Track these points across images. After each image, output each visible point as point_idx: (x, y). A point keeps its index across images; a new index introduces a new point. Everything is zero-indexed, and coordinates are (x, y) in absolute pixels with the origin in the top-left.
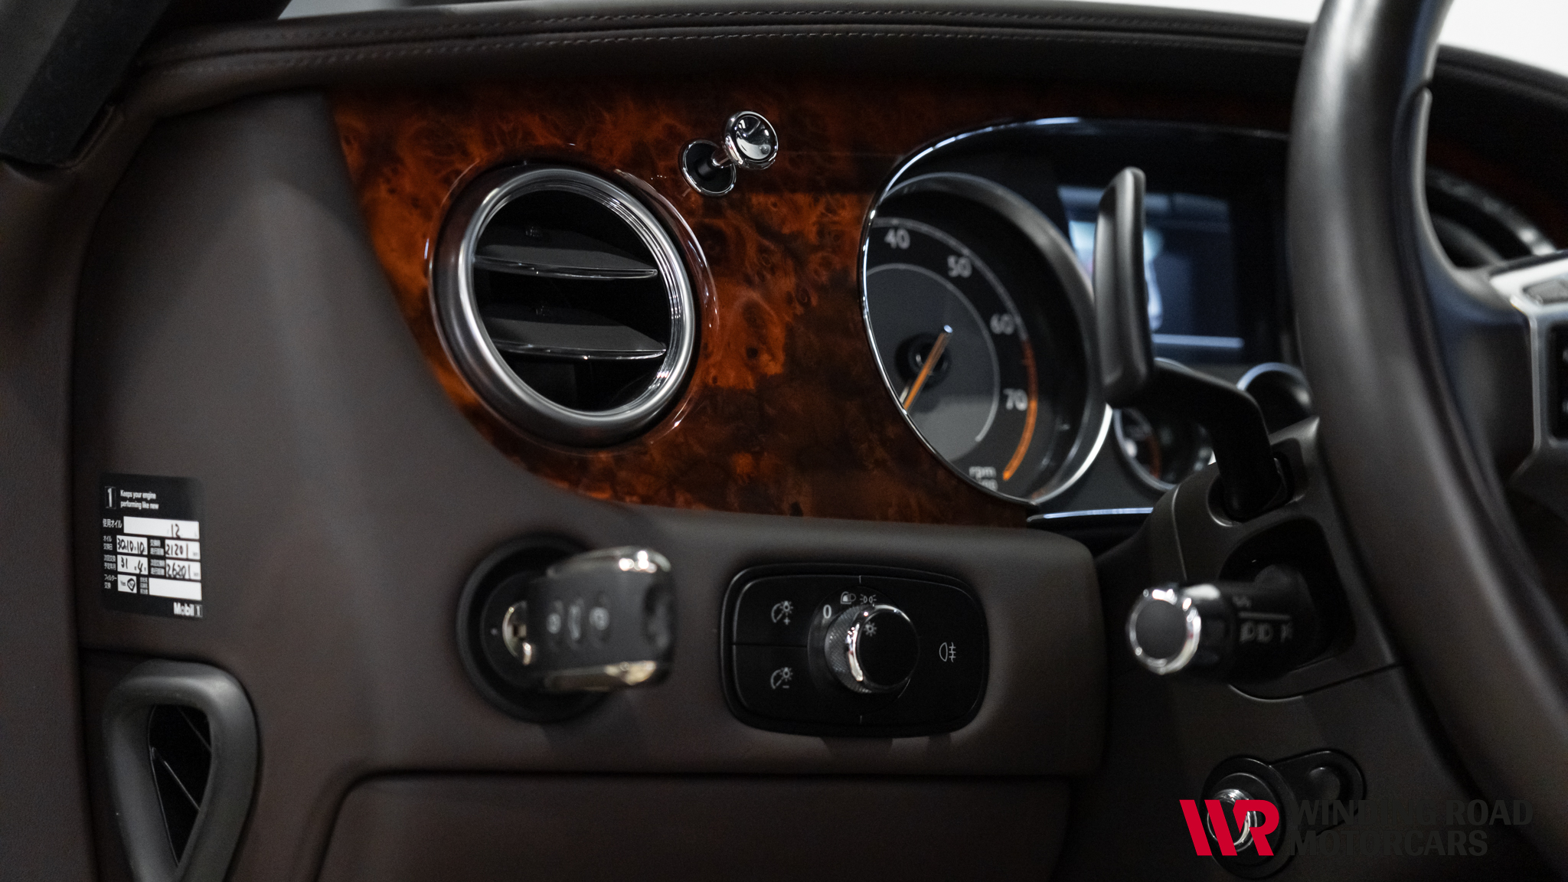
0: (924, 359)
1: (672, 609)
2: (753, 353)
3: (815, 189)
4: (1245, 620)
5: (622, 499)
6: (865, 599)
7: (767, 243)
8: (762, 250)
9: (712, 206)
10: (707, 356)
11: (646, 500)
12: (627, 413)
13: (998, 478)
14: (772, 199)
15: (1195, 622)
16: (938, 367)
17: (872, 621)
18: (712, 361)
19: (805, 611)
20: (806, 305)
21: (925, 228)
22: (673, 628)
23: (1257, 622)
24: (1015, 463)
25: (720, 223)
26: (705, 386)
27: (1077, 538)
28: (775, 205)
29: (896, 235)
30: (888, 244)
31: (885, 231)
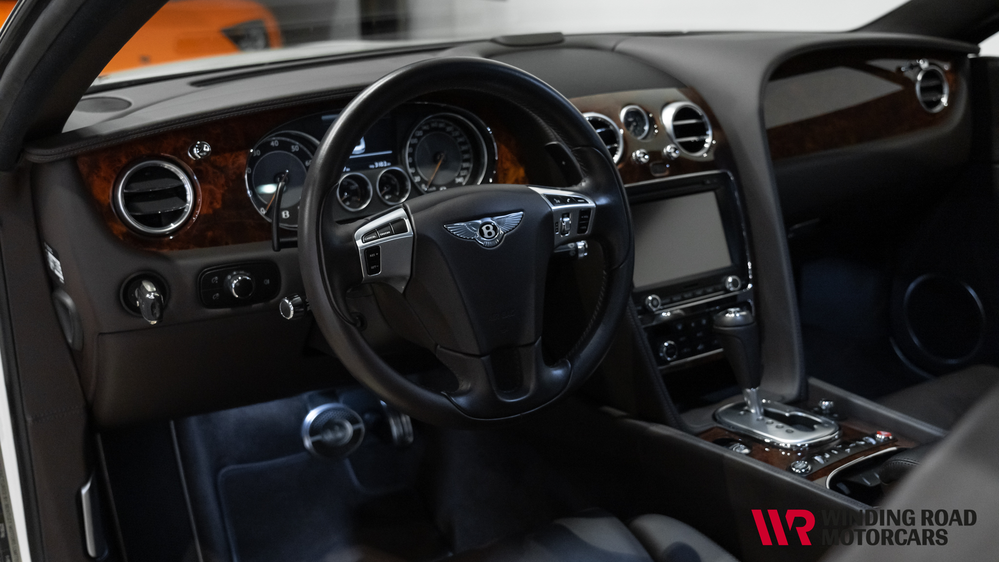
2: (212, 203)
6: (241, 272)
8: (214, 173)
10: (197, 206)
15: (292, 308)
18: (198, 208)
19: (223, 278)
20: (229, 186)
21: (284, 139)
25: (202, 169)
29: (274, 142)
30: (272, 146)
31: (270, 142)
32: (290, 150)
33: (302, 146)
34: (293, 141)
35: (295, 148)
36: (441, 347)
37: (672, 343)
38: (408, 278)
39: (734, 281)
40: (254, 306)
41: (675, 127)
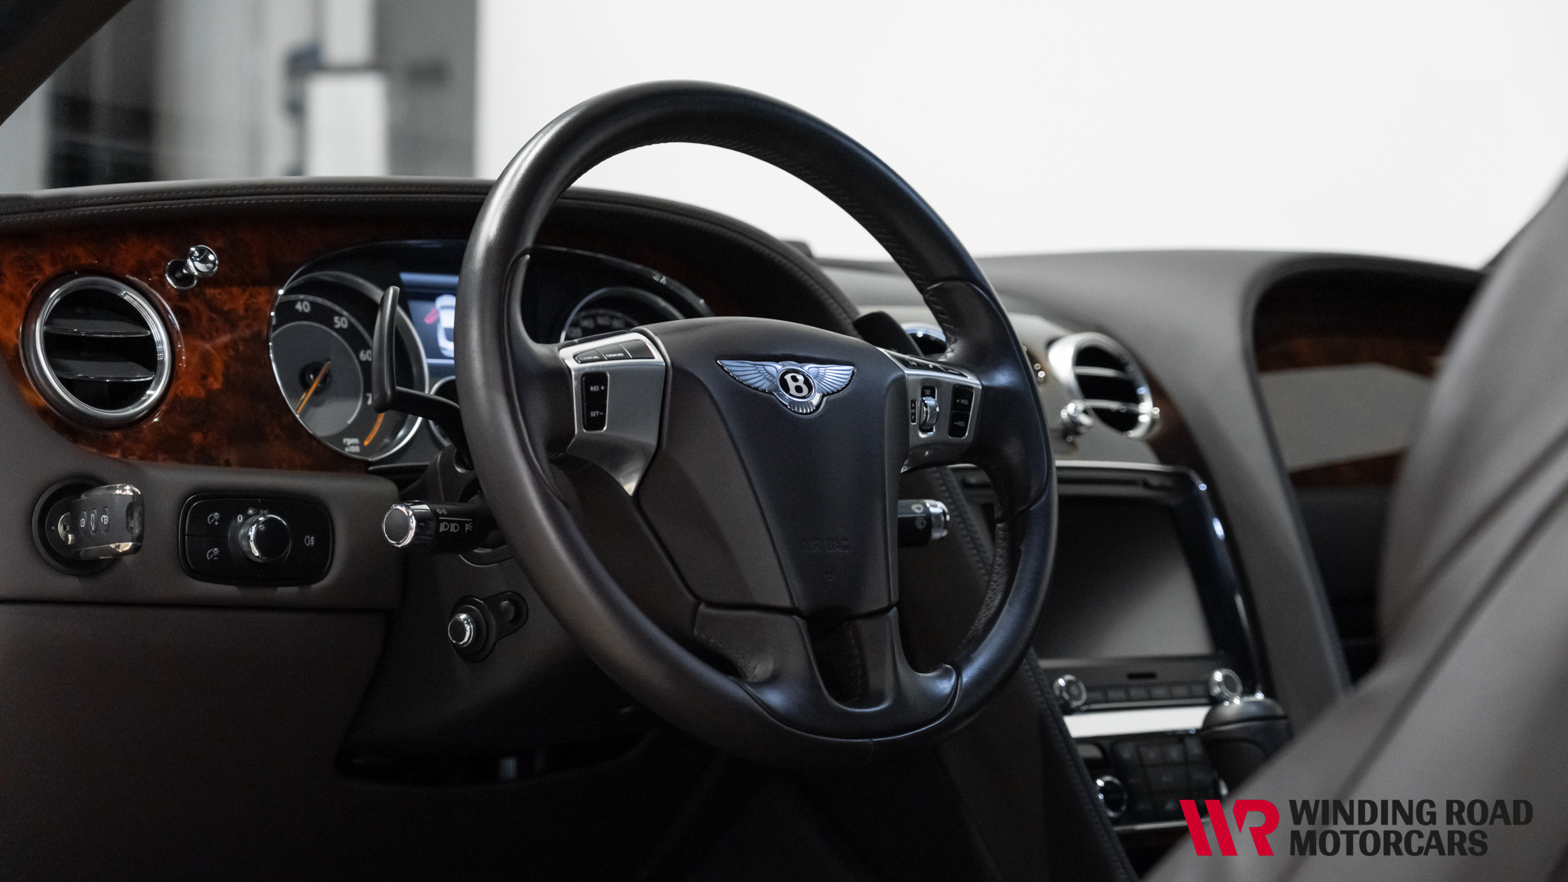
0: (315, 377)
1: (142, 515)
2: (204, 377)
3: (243, 284)
4: (443, 521)
5: (127, 458)
6: (262, 512)
7: (214, 315)
8: (211, 320)
9: (183, 296)
10: (178, 379)
11: (141, 458)
12: (131, 411)
13: (361, 445)
14: (219, 291)
15: (413, 523)
16: (324, 381)
17: (263, 523)
18: (180, 382)
19: (227, 519)
20: (237, 350)
21: (320, 300)
22: (142, 524)
23: (450, 522)
24: (372, 436)
25: (187, 306)
26: (176, 396)
27: (392, 480)
28: (219, 294)
29: (302, 305)
30: (297, 310)
31: (295, 302)
32: (331, 325)
33: (353, 320)
34: (337, 308)
35: (341, 322)
36: (711, 604)
37: (1116, 781)
38: (653, 450)
39: (1226, 678)
40: (281, 590)
41: (1081, 379)
